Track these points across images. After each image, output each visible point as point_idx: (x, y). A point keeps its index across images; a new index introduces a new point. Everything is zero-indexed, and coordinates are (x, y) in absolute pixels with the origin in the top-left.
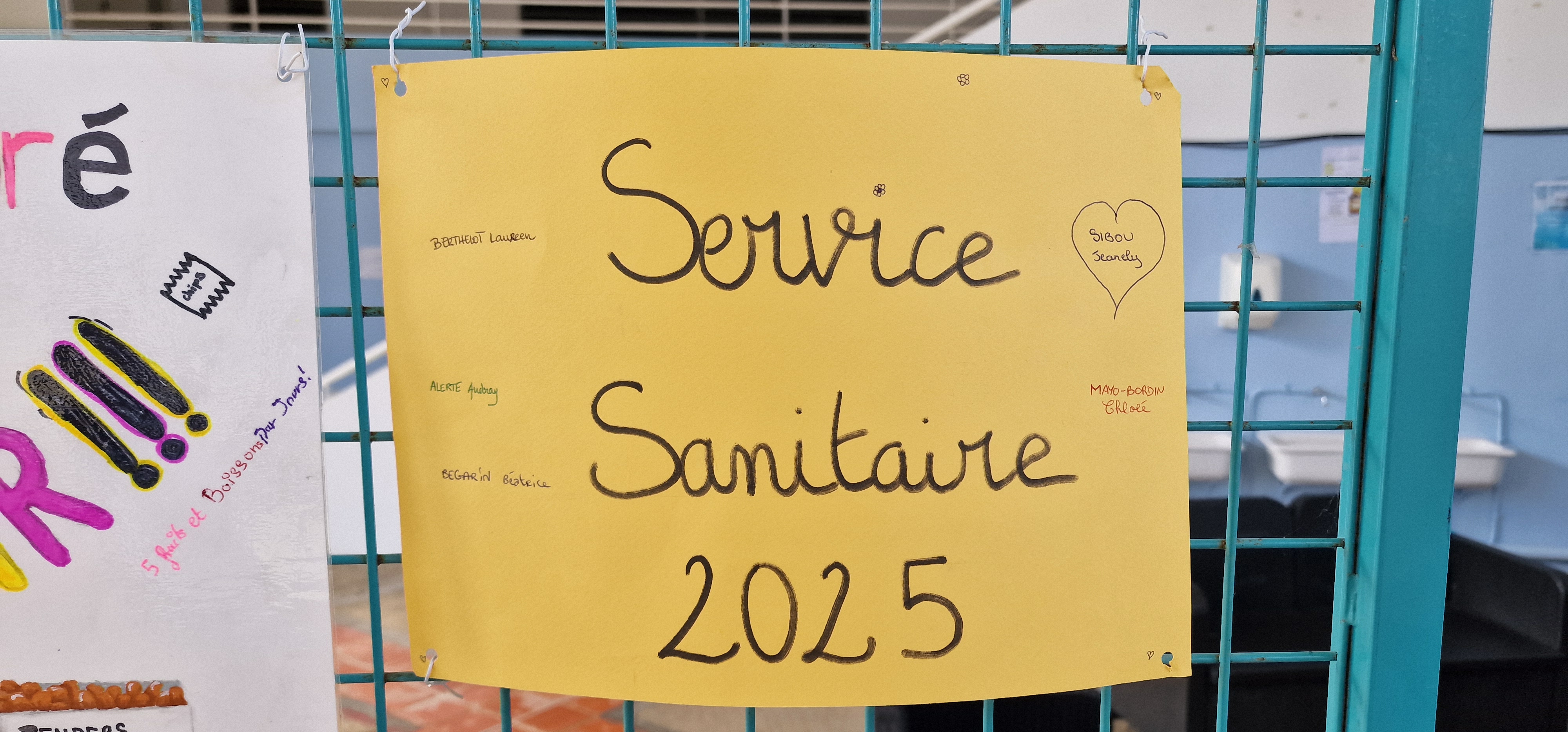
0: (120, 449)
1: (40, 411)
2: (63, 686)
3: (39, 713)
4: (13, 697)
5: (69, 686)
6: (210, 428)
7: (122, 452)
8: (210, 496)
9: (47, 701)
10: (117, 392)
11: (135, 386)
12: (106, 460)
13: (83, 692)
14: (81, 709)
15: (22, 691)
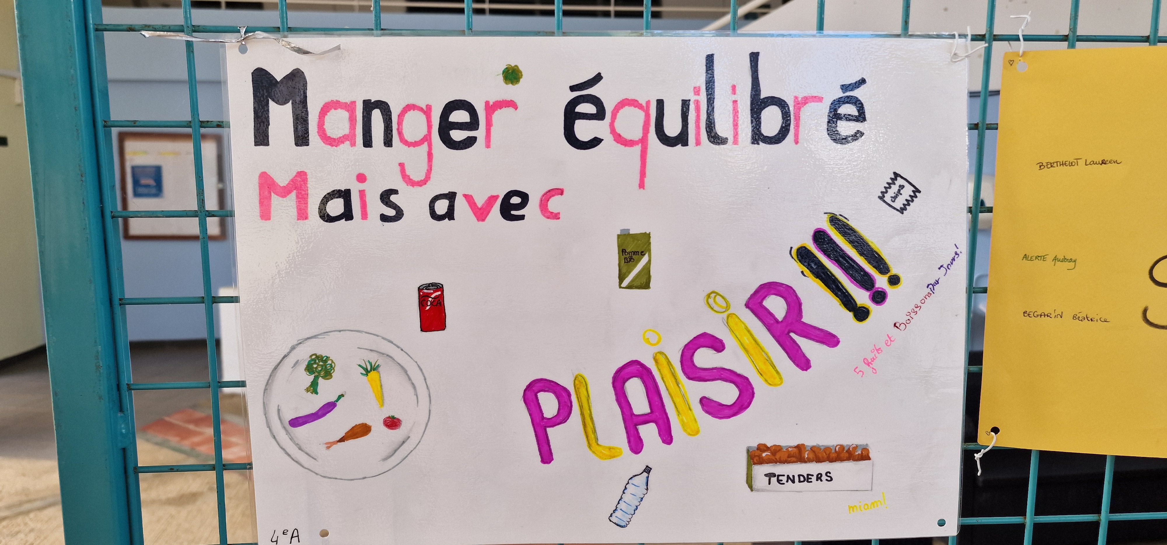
0: (847, 297)
1: (802, 272)
2: (795, 447)
3: (779, 465)
4: (764, 455)
5: (800, 448)
6: (901, 283)
7: (849, 298)
8: (899, 327)
9: (784, 457)
10: (849, 260)
11: (860, 256)
12: (839, 304)
13: (808, 451)
14: (805, 462)
15: (771, 450)
